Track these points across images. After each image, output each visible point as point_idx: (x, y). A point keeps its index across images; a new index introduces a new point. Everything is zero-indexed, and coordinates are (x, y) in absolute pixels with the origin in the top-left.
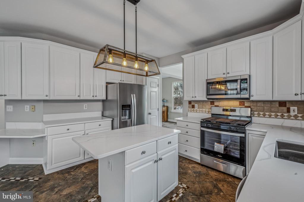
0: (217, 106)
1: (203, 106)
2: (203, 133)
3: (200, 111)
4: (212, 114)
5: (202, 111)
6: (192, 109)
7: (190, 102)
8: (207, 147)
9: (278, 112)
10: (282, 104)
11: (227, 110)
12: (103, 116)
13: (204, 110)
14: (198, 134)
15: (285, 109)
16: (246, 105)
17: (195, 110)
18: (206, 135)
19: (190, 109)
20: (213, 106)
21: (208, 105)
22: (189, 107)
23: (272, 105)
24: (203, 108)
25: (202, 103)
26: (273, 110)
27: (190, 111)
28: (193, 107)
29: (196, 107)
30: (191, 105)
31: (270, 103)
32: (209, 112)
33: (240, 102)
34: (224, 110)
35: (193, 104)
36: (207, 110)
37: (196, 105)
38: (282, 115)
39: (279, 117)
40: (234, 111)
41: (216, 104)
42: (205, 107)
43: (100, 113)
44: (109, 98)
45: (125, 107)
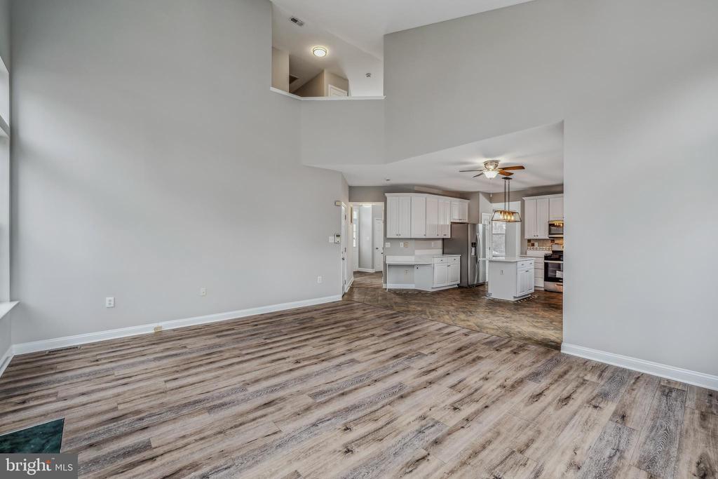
2: (546, 265)
4: (552, 251)
5: (542, 248)
6: (532, 247)
7: (529, 241)
8: (550, 274)
12: (443, 253)
13: (544, 248)
14: (542, 266)
18: (550, 265)
20: (553, 243)
21: (549, 244)
22: (528, 245)
24: (543, 245)
25: (541, 242)
27: (529, 248)
28: (533, 245)
29: (536, 246)
30: (530, 244)
32: (550, 249)
35: (532, 242)
36: (548, 248)
37: (536, 244)
41: (556, 242)
42: (545, 245)
43: (441, 251)
44: (453, 237)
45: (474, 245)
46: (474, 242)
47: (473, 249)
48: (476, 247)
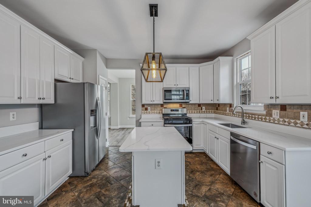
0: (166, 108)
1: (155, 108)
3: (152, 112)
4: (163, 114)
5: (154, 112)
6: (145, 111)
7: (143, 106)
9: (198, 110)
10: (199, 105)
11: (173, 110)
12: (42, 128)
13: (156, 111)
15: (200, 108)
16: (183, 106)
17: (148, 112)
19: (143, 112)
20: (162, 108)
21: (159, 108)
22: (142, 110)
23: (195, 107)
24: (154, 110)
25: (154, 106)
26: (195, 109)
27: (143, 113)
28: (146, 109)
29: (149, 110)
30: (144, 108)
31: (194, 105)
32: (159, 113)
33: (180, 104)
34: (171, 110)
35: (146, 107)
36: (158, 111)
37: (149, 108)
38: (199, 111)
39: (198, 113)
40: (178, 110)
41: (165, 106)
42: (156, 109)
43: (37, 124)
44: (59, 102)
45: (93, 112)
46: (94, 108)
47: (92, 118)
48: (95, 116)
